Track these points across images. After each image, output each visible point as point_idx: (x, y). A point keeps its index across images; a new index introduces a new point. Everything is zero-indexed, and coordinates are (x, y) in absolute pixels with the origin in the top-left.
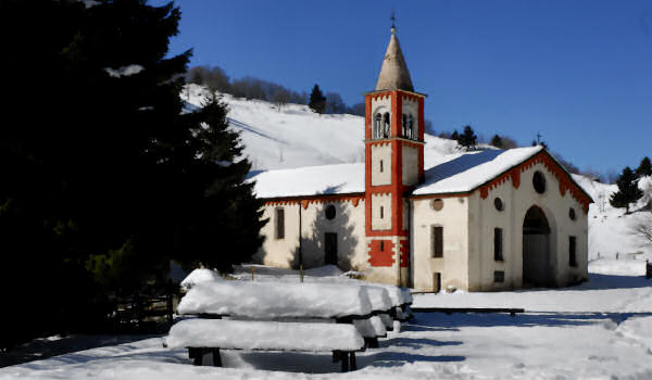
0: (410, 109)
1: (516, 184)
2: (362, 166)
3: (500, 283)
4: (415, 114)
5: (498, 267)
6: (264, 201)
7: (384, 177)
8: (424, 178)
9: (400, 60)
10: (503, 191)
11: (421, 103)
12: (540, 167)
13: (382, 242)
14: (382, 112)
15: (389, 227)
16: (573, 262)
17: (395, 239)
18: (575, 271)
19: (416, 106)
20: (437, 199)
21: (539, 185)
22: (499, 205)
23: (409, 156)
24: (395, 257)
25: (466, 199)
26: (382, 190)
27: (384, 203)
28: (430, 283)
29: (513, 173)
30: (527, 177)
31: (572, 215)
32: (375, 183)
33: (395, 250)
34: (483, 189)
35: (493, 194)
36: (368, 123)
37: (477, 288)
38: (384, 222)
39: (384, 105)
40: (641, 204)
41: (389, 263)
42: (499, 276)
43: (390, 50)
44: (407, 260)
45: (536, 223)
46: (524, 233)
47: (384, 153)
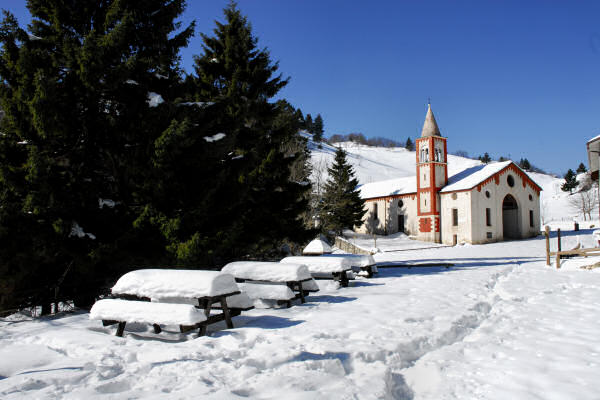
0: (439, 145)
1: (497, 182)
2: (415, 178)
3: (490, 239)
4: (442, 148)
5: (489, 229)
6: (365, 200)
7: (426, 183)
8: (447, 182)
9: (433, 119)
10: (490, 187)
11: (445, 141)
12: (511, 172)
13: (426, 219)
14: (425, 148)
15: (429, 211)
16: (532, 224)
17: (432, 217)
18: (533, 230)
19: (443, 143)
20: (454, 193)
21: (511, 182)
22: (488, 194)
23: (439, 171)
24: (433, 227)
25: (469, 193)
26: (426, 190)
27: (427, 197)
28: (452, 241)
29: (496, 177)
30: (503, 178)
31: (530, 197)
32: (422, 187)
33: (433, 223)
34: (479, 186)
35: (484, 189)
36: (417, 155)
37: (475, 242)
38: (427, 208)
39: (425, 145)
40: (578, 188)
41: (429, 230)
42: (489, 235)
43: (428, 115)
44: (439, 228)
45: (510, 204)
46: (504, 209)
47: (426, 170)
